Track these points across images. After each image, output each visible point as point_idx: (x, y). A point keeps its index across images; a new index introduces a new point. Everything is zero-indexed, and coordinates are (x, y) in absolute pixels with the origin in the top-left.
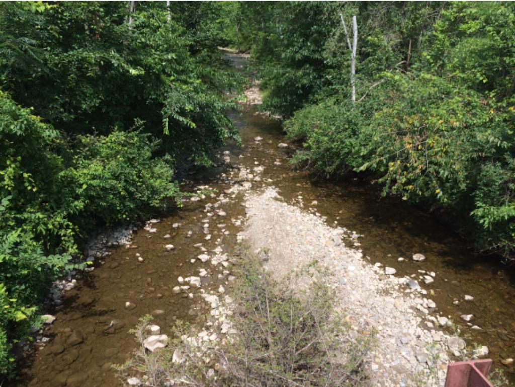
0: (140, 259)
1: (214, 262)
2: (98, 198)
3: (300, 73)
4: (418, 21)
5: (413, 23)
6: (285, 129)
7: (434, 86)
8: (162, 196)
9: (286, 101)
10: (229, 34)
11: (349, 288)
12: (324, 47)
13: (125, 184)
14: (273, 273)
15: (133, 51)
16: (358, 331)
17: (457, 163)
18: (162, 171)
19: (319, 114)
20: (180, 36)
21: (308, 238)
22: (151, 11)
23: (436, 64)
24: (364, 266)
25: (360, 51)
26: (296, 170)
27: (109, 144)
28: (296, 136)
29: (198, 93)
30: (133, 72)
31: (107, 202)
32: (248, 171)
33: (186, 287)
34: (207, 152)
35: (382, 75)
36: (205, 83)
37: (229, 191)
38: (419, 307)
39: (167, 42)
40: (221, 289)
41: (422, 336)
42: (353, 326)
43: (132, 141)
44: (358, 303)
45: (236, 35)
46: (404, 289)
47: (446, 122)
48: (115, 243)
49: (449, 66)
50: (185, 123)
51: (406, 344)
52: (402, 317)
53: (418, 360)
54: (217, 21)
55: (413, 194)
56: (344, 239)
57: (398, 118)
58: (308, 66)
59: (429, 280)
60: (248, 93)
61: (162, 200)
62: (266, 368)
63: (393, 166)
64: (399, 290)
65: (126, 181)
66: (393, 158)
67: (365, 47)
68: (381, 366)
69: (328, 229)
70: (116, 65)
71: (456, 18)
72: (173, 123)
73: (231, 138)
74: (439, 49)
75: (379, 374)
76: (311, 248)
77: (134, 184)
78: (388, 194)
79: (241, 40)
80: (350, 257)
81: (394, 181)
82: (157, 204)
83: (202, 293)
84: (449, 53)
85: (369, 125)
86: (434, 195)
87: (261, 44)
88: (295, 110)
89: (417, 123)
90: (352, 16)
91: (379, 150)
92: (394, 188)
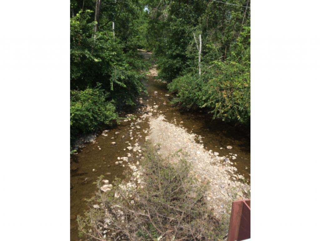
0: (100, 149)
1: (135, 150)
2: (79, 120)
3: (175, 61)
4: (229, 37)
5: (227, 38)
6: (168, 88)
7: (237, 67)
8: (110, 119)
9: (168, 75)
10: (143, 43)
11: (197, 162)
12: (186, 49)
13: (92, 113)
14: (162, 155)
15: (96, 51)
16: (201, 182)
17: (247, 104)
18: (110, 107)
19: (184, 81)
20: (118, 43)
21: (179, 139)
22: (105, 32)
23: (237, 58)
24: (204, 152)
25: (203, 51)
26: (173, 107)
27: (85, 94)
28: (173, 91)
29: (127, 71)
30: (96, 60)
31: (84, 122)
32: (151, 107)
33: (121, 162)
34: (132, 99)
35: (213, 62)
36: (130, 65)
37: (142, 117)
38: (229, 170)
39: (112, 46)
40: (138, 163)
41: (230, 184)
42: (199, 180)
43: (96, 93)
44: (202, 169)
45: (145, 44)
46: (223, 162)
47: (242, 84)
48: (88, 141)
49: (244, 59)
50: (121, 85)
51: (223, 188)
52: (222, 175)
53: (229, 195)
54: (137, 37)
55: (227, 118)
56: (195, 139)
57: (220, 82)
58: (179, 58)
59: (234, 158)
60: (151, 71)
61: (110, 121)
62: (156, 200)
63: (217, 105)
64: (220, 163)
65: (93, 112)
66: (217, 101)
67: (205, 49)
68: (212, 198)
69: (188, 135)
70: (88, 57)
71: (247, 36)
72: (115, 85)
73: (142, 92)
74: (239, 51)
75: (211, 202)
76: (180, 143)
77: (97, 114)
78: (216, 118)
79: (148, 46)
80: (198, 147)
81: (218, 112)
82: (108, 123)
83: (129, 164)
84: (244, 53)
85: (206, 86)
86: (237, 119)
87: (157, 48)
88: (173, 79)
89: (228, 85)
90: (199, 35)
91: (211, 97)
92: (218, 115)
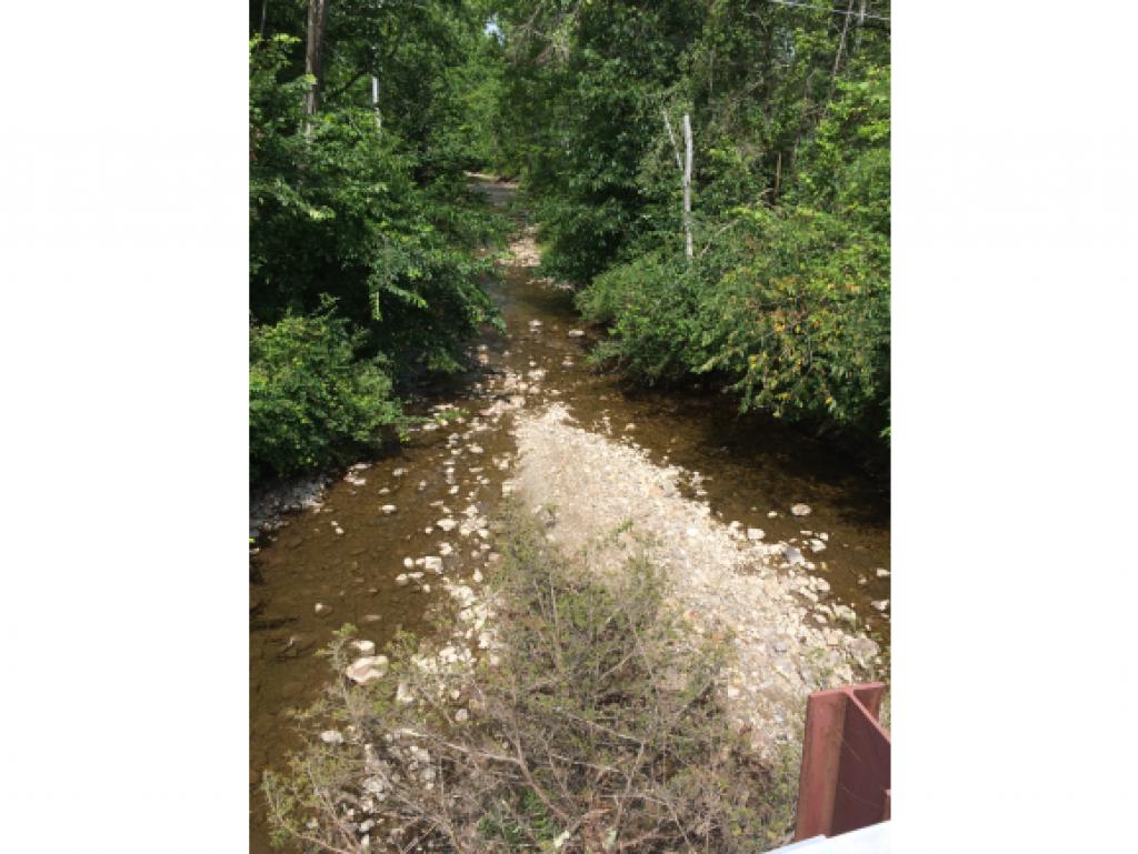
1: (465, 531)
2: (261, 431)
3: (601, 212)
4: (791, 122)
5: (783, 126)
6: (578, 306)
7: (819, 227)
8: (373, 423)
9: (579, 259)
10: (484, 148)
11: (688, 564)
12: (638, 168)
13: (307, 406)
14: (562, 545)
15: (314, 180)
16: (705, 636)
17: (858, 353)
18: (372, 381)
19: (634, 280)
20: (395, 152)
21: (621, 485)
22: (344, 111)
23: (820, 193)
24: (712, 528)
25: (698, 174)
26: (598, 373)
27: (278, 339)
28: (597, 317)
29: (429, 248)
30: (316, 215)
31: (278, 437)
32: (519, 378)
33: (417, 575)
34: (448, 349)
35: (734, 210)
36: (442, 231)
37: (488, 413)
38: (803, 590)
39: (372, 163)
40: (478, 576)
41: (808, 639)
42: (696, 628)
43: (317, 333)
44: (705, 589)
45: (493, 152)
46: (779, 562)
47: (840, 287)
48: (294, 506)
49: (842, 196)
50: (409, 299)
51: (784, 651)
52: (776, 609)
53: (802, 678)
54: (462, 128)
55: (790, 406)
56: (679, 486)
57: (761, 282)
58: (613, 200)
59: (818, 546)
60: (516, 248)
61: (374, 431)
62: (546, 704)
63: (756, 361)
64: (770, 566)
65: (309, 400)
66: (754, 349)
67: (705, 166)
68: (743, 690)
69: (654, 470)
70: (285, 204)
71: (851, 115)
72: (389, 300)
73: (487, 322)
74: (825, 168)
75: (740, 704)
76: (625, 501)
77: (324, 406)
78: (750, 408)
79: (503, 160)
80: (690, 514)
81: (758, 387)
82: (365, 437)
83: (446, 583)
84: (842, 175)
85: (714, 295)
86: (823, 407)
87: (536, 165)
88: (595, 274)
89: (791, 290)
90: (682, 115)
91: (731, 336)
92: (758, 398)
